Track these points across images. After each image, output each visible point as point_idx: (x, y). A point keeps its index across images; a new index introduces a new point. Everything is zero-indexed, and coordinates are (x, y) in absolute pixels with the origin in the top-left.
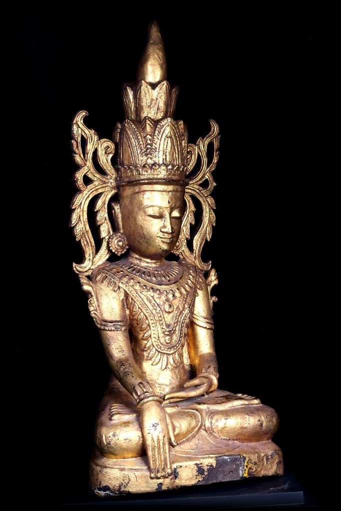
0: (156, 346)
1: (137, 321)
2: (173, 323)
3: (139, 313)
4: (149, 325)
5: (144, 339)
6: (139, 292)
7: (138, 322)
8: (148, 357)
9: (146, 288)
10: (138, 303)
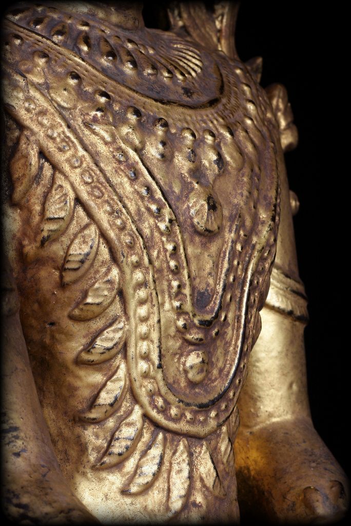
0: (145, 400)
1: (62, 269)
2: (220, 288)
3: (73, 228)
4: (121, 293)
5: (90, 364)
6: (78, 123)
7: (69, 277)
8: (107, 452)
9: (109, 104)
10: (75, 176)
